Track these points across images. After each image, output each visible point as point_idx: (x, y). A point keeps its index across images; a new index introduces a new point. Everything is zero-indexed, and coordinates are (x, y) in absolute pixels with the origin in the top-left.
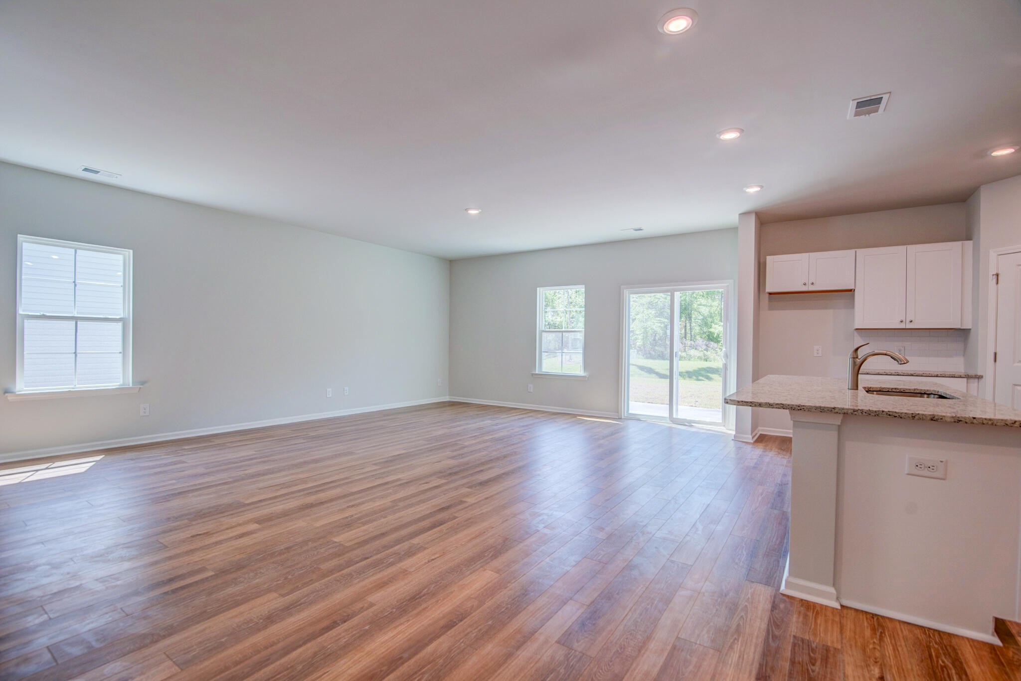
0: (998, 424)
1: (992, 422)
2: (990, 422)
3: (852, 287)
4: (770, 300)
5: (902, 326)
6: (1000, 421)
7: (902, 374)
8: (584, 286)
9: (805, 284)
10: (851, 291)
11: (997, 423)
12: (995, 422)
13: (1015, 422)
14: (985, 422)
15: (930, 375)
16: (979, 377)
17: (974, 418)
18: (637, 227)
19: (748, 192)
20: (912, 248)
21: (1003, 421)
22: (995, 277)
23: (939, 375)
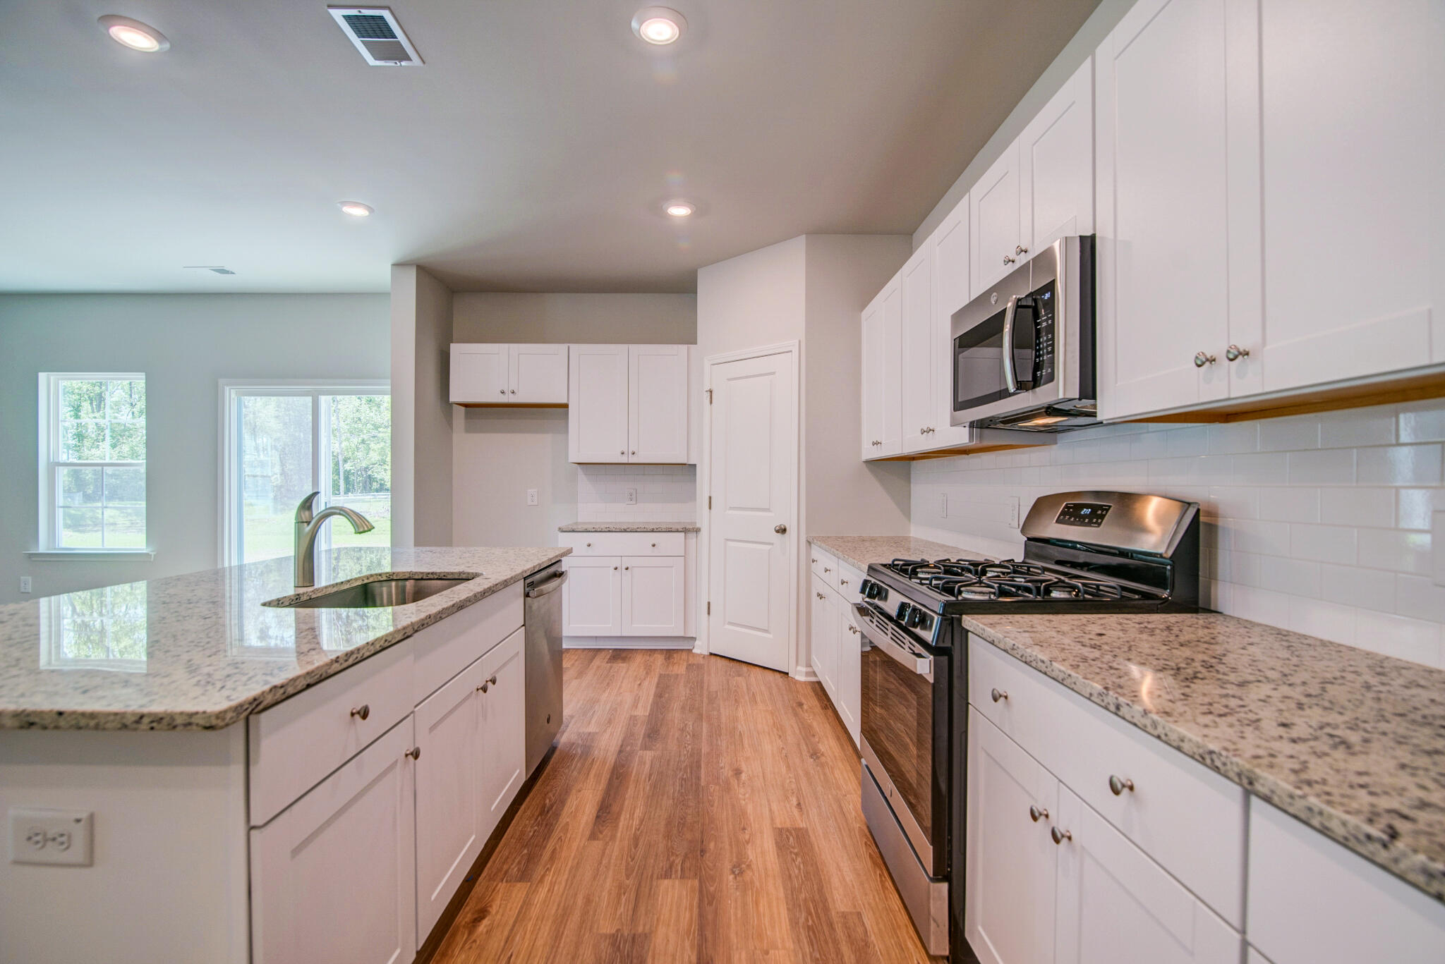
0: (108, 725)
1: (96, 721)
2: (92, 723)
3: (564, 401)
4: (468, 416)
5: (624, 460)
6: (112, 718)
7: (614, 530)
8: (143, 375)
9: (503, 392)
10: (566, 406)
11: (106, 723)
12: (103, 721)
13: (142, 717)
14: (83, 722)
15: (645, 530)
16: (697, 531)
17: (60, 714)
18: (218, 264)
19: (350, 215)
20: (636, 349)
21: (118, 717)
22: (709, 393)
23: (655, 530)
